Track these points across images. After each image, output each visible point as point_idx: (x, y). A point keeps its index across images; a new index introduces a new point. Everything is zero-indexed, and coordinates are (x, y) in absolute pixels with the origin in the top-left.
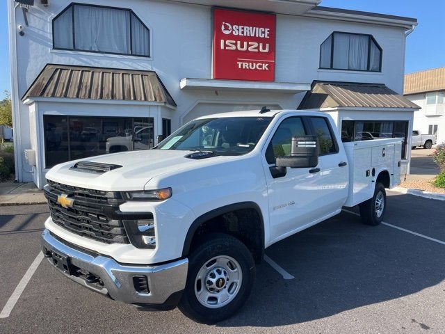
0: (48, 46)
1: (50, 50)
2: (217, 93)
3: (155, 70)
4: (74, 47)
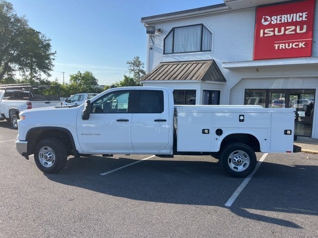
1: (162, 55)
2: (257, 70)
3: (214, 58)
4: (173, 52)
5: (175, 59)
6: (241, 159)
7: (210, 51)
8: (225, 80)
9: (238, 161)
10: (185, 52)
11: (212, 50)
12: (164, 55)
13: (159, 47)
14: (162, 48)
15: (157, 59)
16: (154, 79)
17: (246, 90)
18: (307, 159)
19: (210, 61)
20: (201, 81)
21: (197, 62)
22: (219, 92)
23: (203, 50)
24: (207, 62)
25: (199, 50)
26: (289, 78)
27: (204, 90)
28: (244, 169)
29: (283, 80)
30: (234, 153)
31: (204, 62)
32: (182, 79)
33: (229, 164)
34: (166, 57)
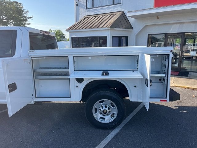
0: (84, 8)
1: (85, 10)
2: (158, 18)
3: (123, 10)
4: (93, 7)
5: (95, 12)
6: (107, 109)
7: (120, 3)
8: (132, 28)
9: (103, 111)
10: (102, 6)
11: (122, 3)
12: (87, 10)
13: (83, 3)
14: (85, 4)
15: (81, 14)
16: (75, 29)
17: (149, 35)
18: (193, 97)
19: (120, 13)
20: (109, 28)
21: (110, 14)
22: (127, 38)
23: (115, 3)
24: (117, 13)
25: (112, 4)
26: (183, 23)
27: (113, 37)
28: (112, 120)
29: (179, 25)
30: (100, 102)
31: (115, 13)
32: (96, 28)
33: (94, 114)
34: (88, 11)
